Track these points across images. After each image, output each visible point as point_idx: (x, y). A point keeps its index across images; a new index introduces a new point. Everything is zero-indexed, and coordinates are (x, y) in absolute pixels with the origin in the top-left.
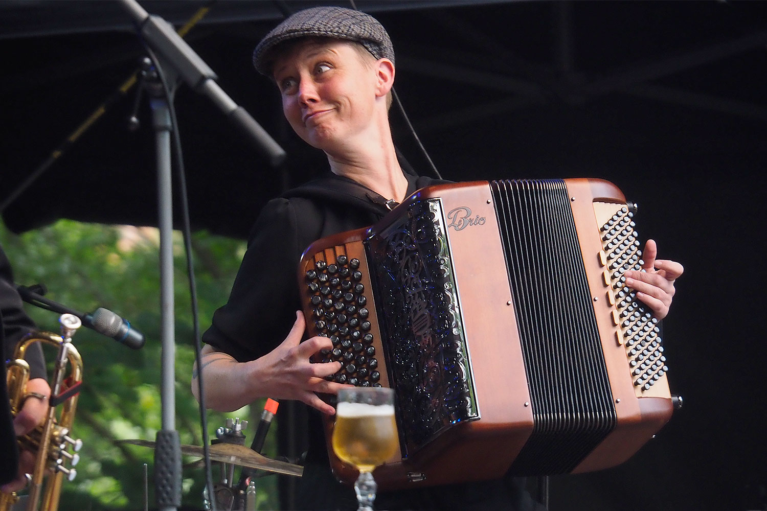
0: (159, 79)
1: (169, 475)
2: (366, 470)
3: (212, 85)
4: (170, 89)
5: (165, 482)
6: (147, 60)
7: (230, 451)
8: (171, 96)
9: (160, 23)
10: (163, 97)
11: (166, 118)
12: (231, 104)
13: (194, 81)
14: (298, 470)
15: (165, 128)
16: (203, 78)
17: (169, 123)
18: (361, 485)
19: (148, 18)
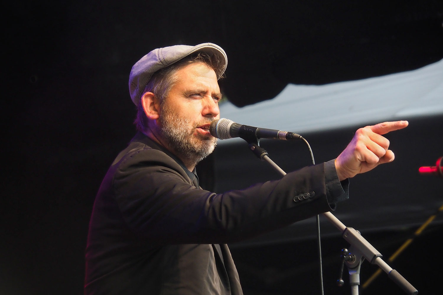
4: (359, 263)
8: (359, 267)
15: (356, 284)
16: (375, 257)
17: (358, 281)
19: (346, 229)
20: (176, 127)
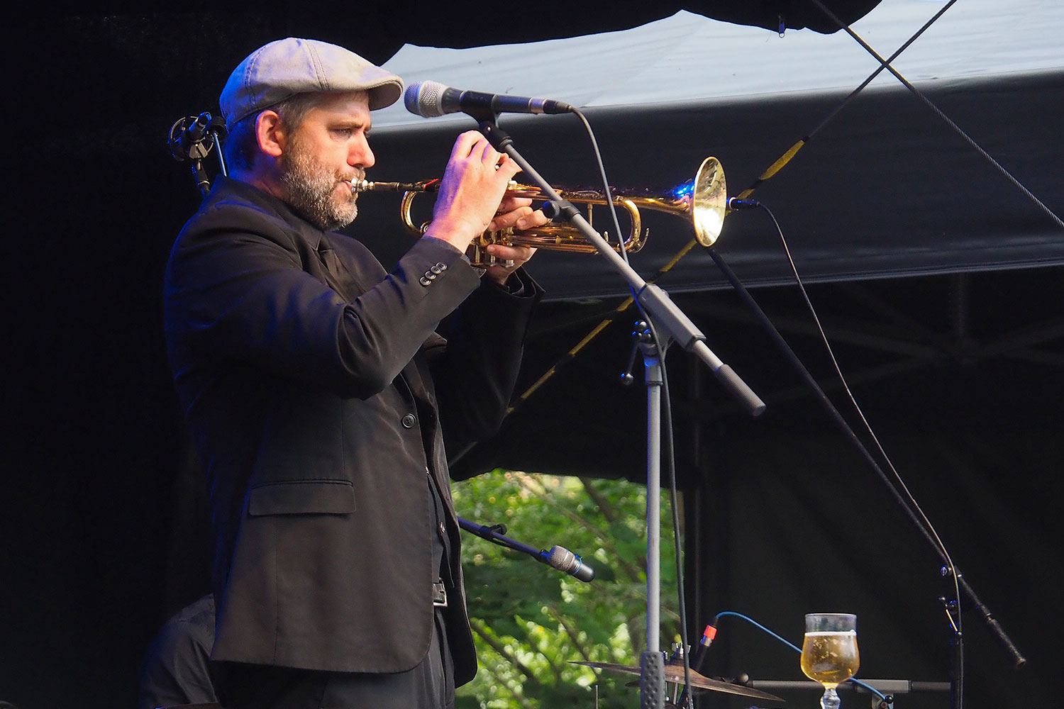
0: (653, 340)
1: (655, 680)
2: (830, 687)
3: (701, 345)
4: (663, 349)
5: (650, 686)
6: (643, 323)
7: (676, 672)
8: (663, 356)
9: (655, 290)
10: (656, 355)
11: (658, 374)
12: (717, 362)
13: (684, 341)
14: (739, 689)
15: (656, 384)
16: (694, 339)
17: (661, 380)
18: (827, 700)
19: (645, 286)
20: (313, 177)
